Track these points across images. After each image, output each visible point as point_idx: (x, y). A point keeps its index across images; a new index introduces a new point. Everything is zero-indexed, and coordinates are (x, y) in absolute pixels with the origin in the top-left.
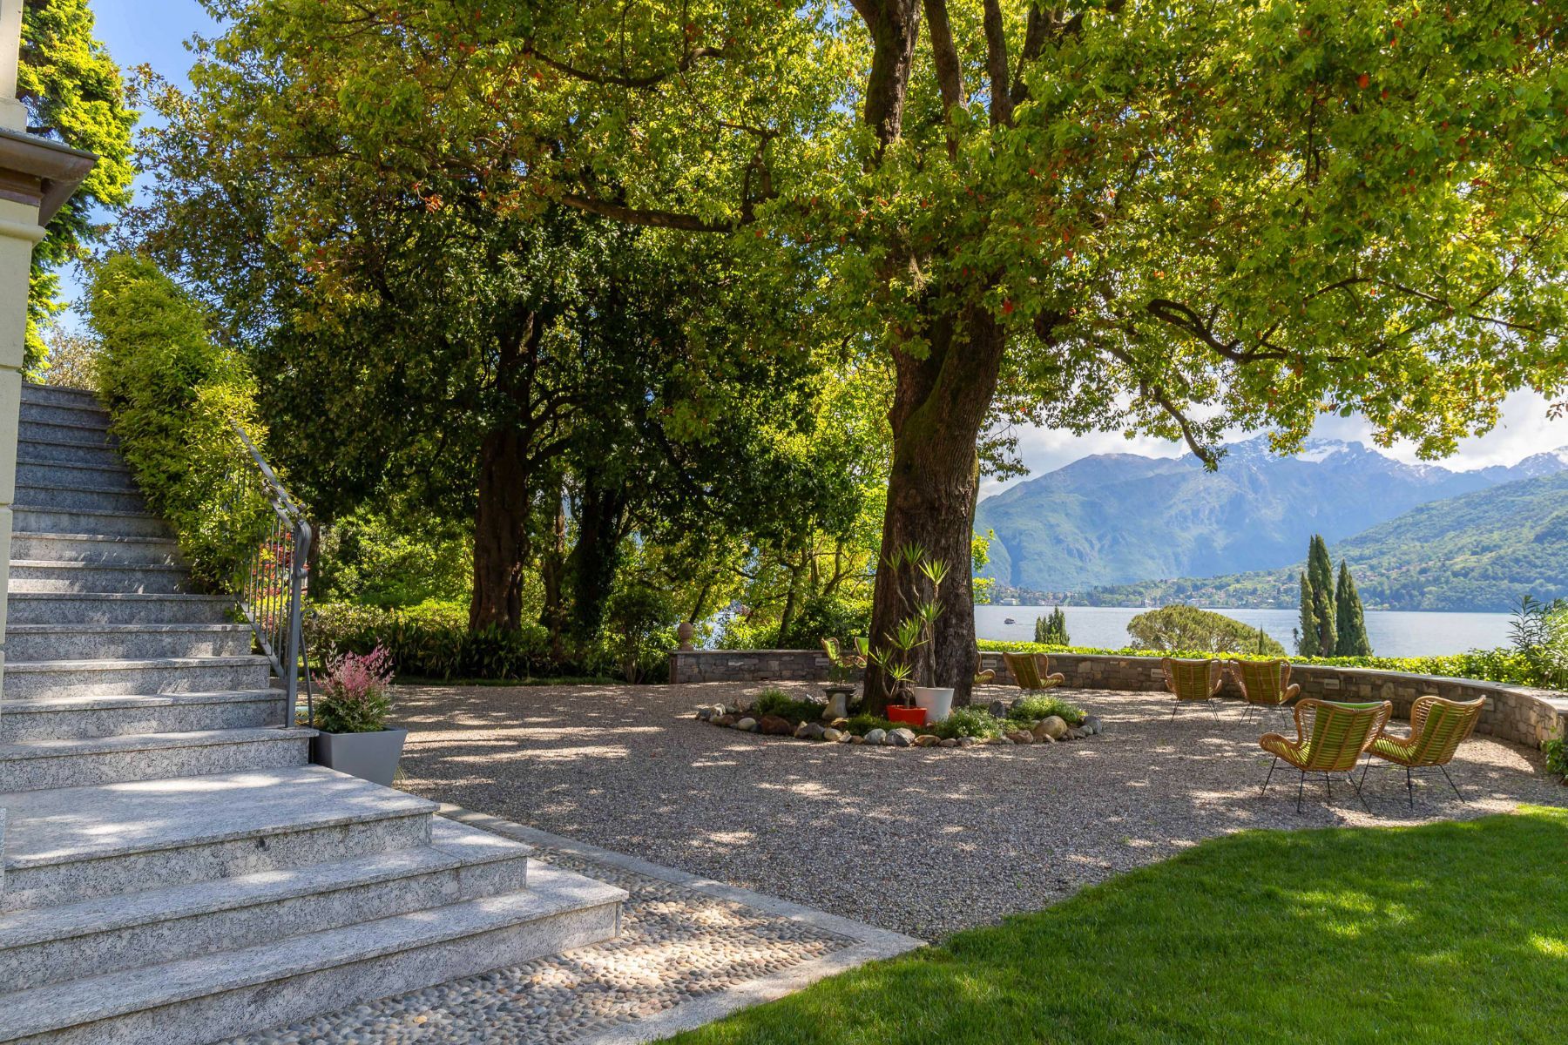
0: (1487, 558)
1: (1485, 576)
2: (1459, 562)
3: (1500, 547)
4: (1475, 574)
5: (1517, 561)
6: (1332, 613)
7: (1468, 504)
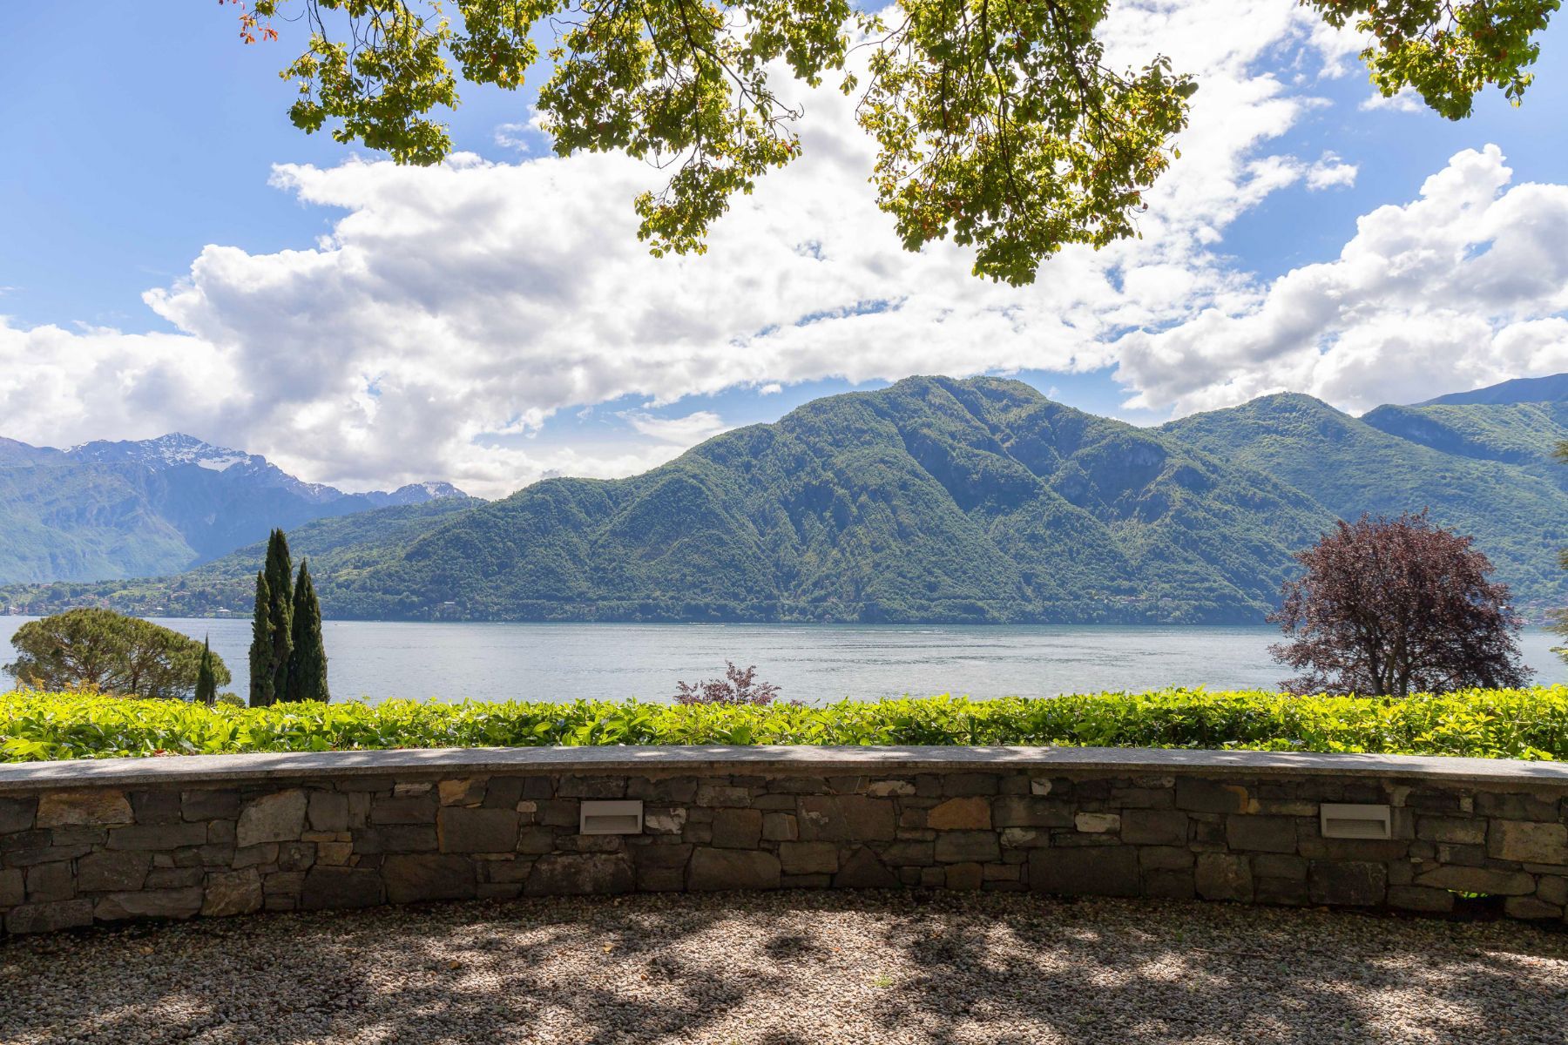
0: (366, 572)
1: (363, 588)
2: (344, 574)
3: (378, 563)
4: (356, 586)
5: (390, 575)
6: (288, 617)
7: (354, 523)
